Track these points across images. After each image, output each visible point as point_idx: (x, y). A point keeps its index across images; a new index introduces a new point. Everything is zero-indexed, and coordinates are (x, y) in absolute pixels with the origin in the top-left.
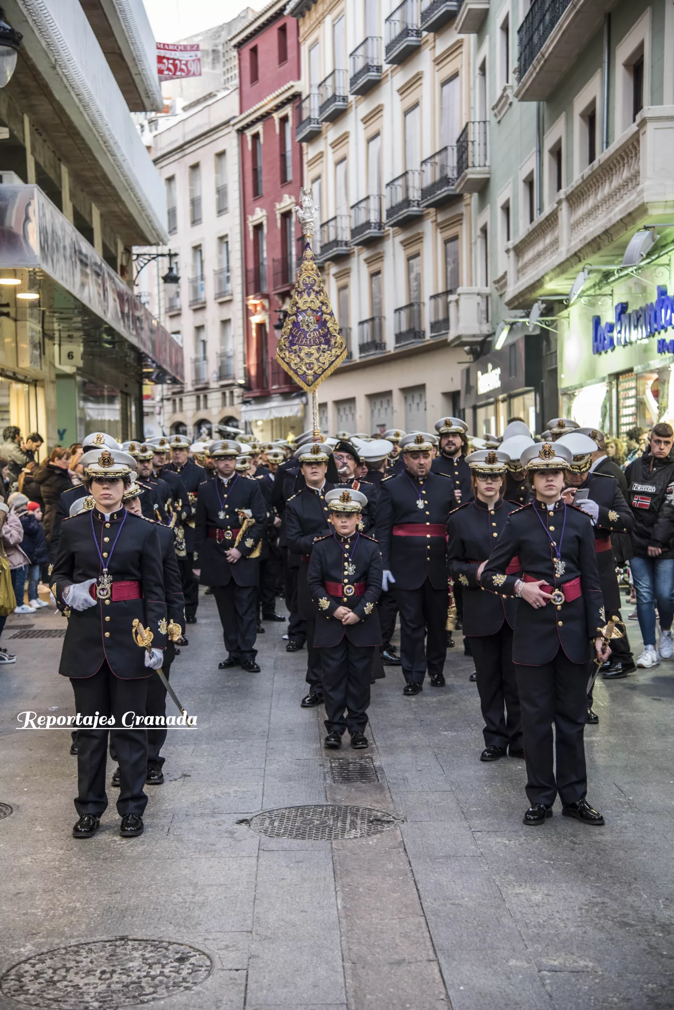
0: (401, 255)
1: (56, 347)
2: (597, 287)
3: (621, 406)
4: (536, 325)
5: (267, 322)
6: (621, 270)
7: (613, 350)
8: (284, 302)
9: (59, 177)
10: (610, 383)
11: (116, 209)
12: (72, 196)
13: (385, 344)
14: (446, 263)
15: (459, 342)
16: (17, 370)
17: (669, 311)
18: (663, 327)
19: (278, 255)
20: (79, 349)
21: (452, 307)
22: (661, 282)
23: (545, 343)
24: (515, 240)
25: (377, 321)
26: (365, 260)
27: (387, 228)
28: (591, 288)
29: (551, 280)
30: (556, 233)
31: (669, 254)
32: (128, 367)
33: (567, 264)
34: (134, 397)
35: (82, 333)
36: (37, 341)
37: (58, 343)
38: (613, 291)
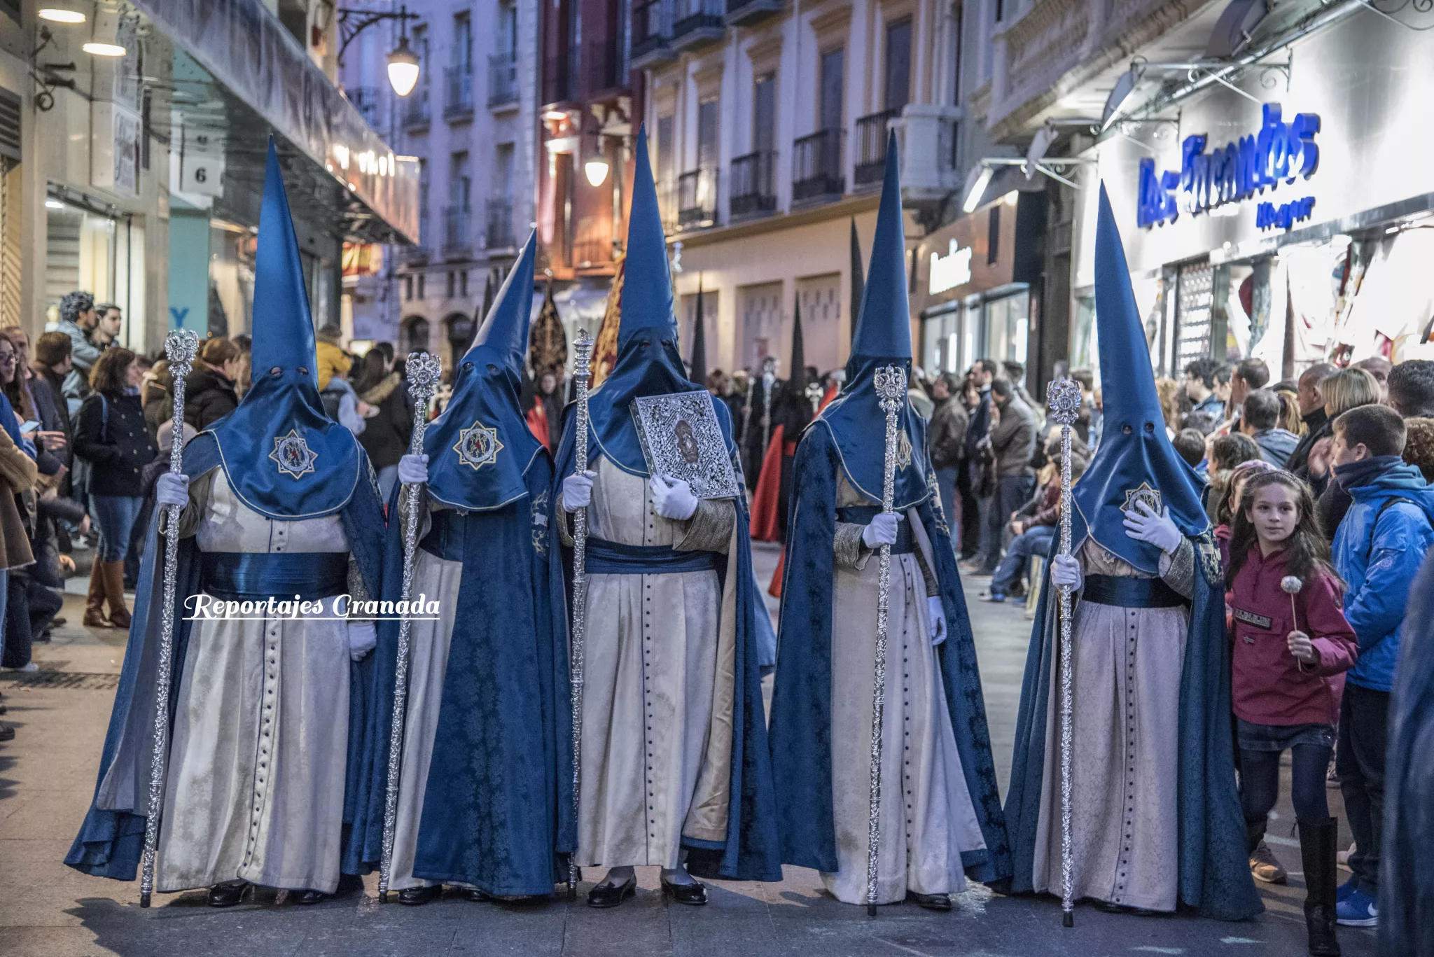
0: (811, 45)
1: (174, 158)
2: (1151, 108)
3: (1181, 322)
4: (1037, 172)
5: (576, 152)
6: (1202, 74)
7: (1173, 222)
8: (607, 119)
10: (1165, 279)
13: (775, 200)
14: (889, 61)
16: (89, 191)
17: (1283, 155)
18: (1269, 181)
19: (601, 36)
20: (216, 165)
22: (1271, 99)
23: (1052, 207)
24: (1012, 20)
25: (763, 158)
26: (750, 52)
28: (1140, 109)
29: (1070, 90)
30: (1083, 11)
31: (1290, 45)
32: (314, 207)
33: (1101, 61)
34: (324, 262)
35: (222, 134)
36: (132, 141)
37: (179, 150)
38: (1179, 114)
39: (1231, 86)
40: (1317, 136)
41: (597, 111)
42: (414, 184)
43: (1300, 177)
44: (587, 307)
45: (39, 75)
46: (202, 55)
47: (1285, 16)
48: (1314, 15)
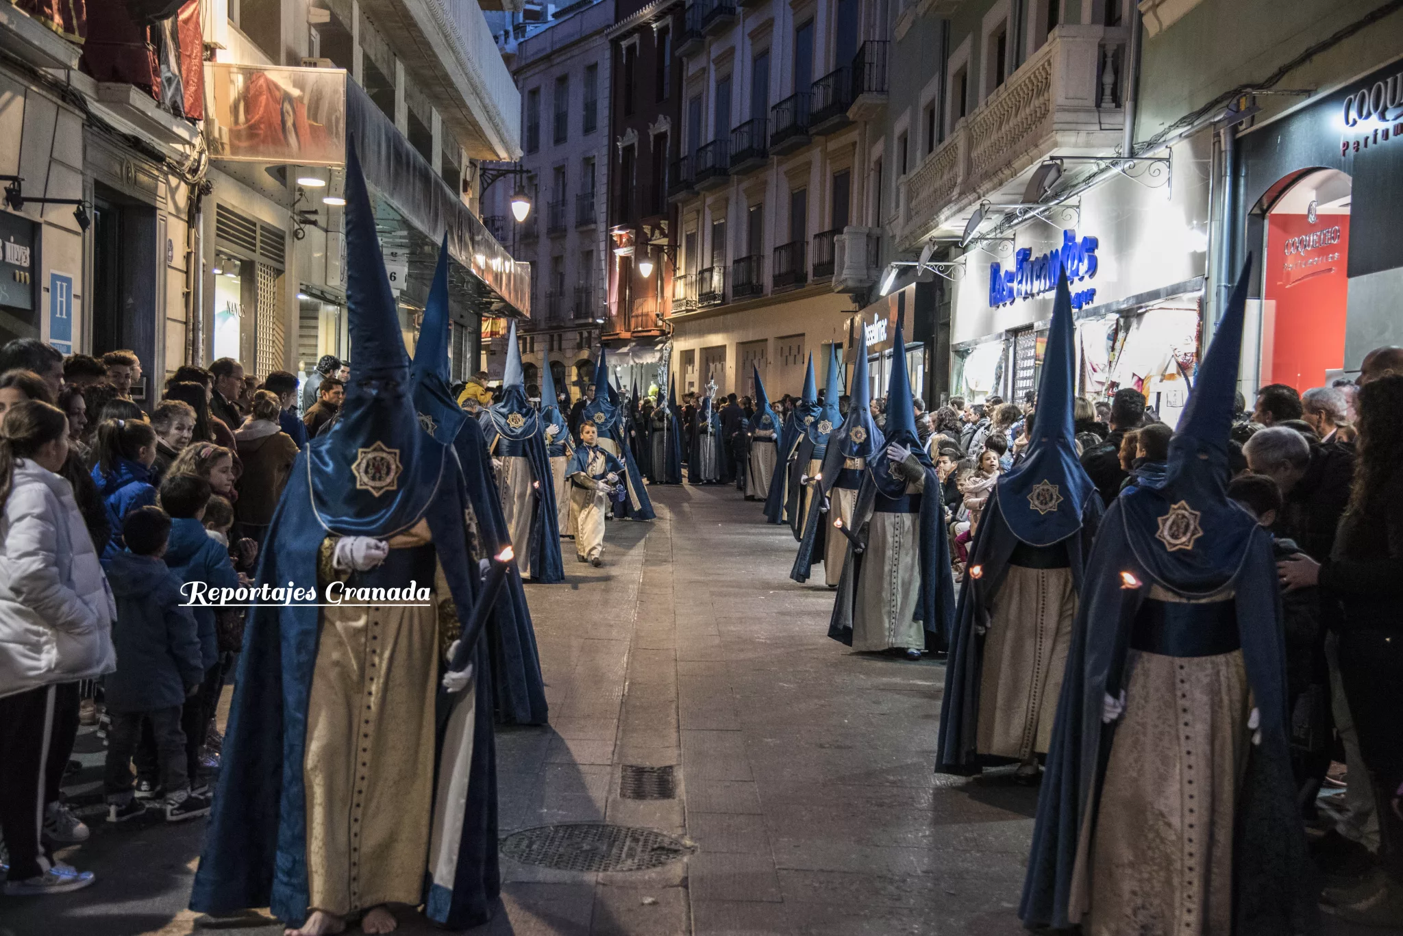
0: (785, 189)
2: (998, 231)
4: (926, 270)
5: (632, 256)
6: (1026, 212)
7: (1012, 303)
8: (652, 235)
9: (394, 74)
10: (1008, 340)
11: (459, 115)
12: (408, 96)
13: (762, 287)
14: (835, 198)
15: (843, 288)
16: (326, 288)
17: (1076, 262)
19: (649, 182)
20: (403, 270)
21: (838, 248)
22: (1068, 228)
23: (938, 293)
24: (912, 174)
25: (754, 260)
26: (746, 191)
27: (770, 157)
28: (991, 231)
29: (946, 219)
30: (955, 167)
31: (1079, 194)
32: (463, 295)
33: (965, 201)
34: (470, 329)
35: (407, 251)
38: (1015, 235)
39: (1045, 219)
41: (647, 229)
42: (527, 279)
43: (1087, 277)
44: (640, 358)
45: (296, 217)
46: (395, 203)
47: (1076, 176)
48: (1094, 175)
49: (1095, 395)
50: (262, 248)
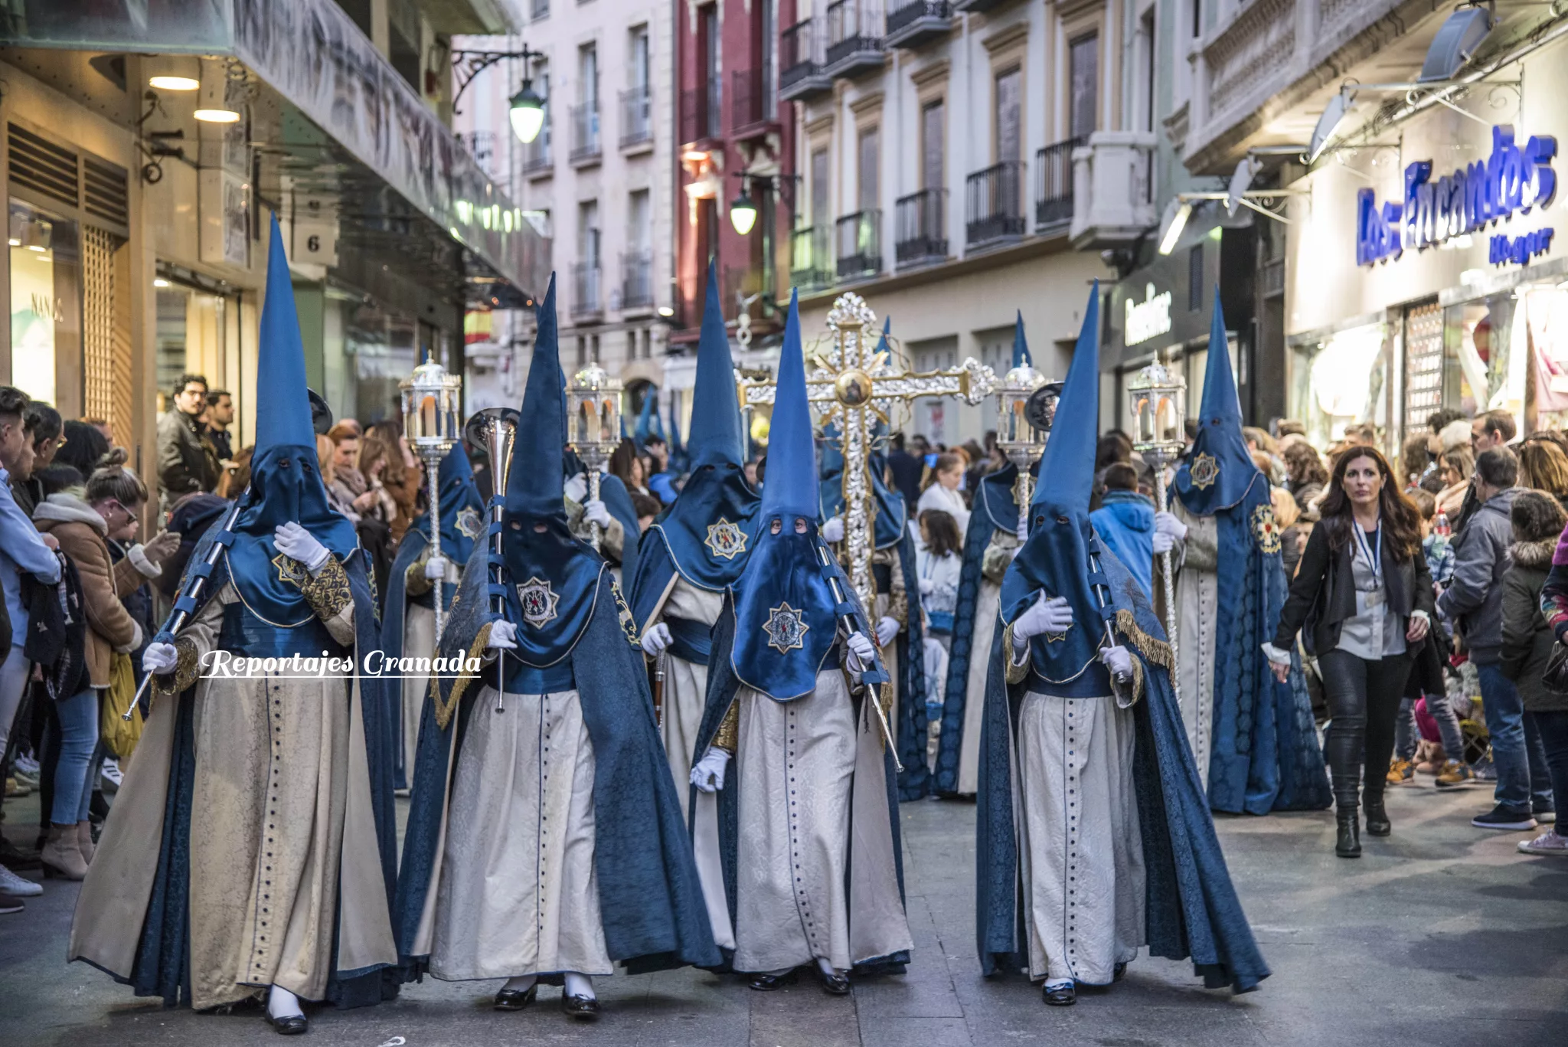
0: (984, 67)
2: (1370, 131)
3: (1410, 370)
4: (1241, 207)
5: (720, 196)
6: (1422, 94)
7: (1396, 258)
8: (752, 157)
10: (1391, 323)
13: (946, 243)
14: (1072, 83)
15: (1093, 242)
16: (198, 267)
18: (1502, 211)
19: (744, 64)
20: (330, 232)
21: (1080, 171)
22: (1501, 120)
23: (1261, 244)
24: (1209, 36)
25: (932, 197)
26: (914, 77)
27: (957, 14)
28: (1357, 133)
29: (1277, 115)
30: (1290, 22)
31: (1521, 60)
32: (433, 273)
33: (1311, 82)
34: (443, 332)
35: (336, 199)
36: (242, 211)
37: (289, 216)
38: (1401, 138)
39: (1455, 108)
40: (1553, 160)
41: (743, 149)
43: (1536, 207)
45: (145, 144)
47: (1514, 27)
48: (1548, 25)
49: (1555, 416)
50: (88, 199)
